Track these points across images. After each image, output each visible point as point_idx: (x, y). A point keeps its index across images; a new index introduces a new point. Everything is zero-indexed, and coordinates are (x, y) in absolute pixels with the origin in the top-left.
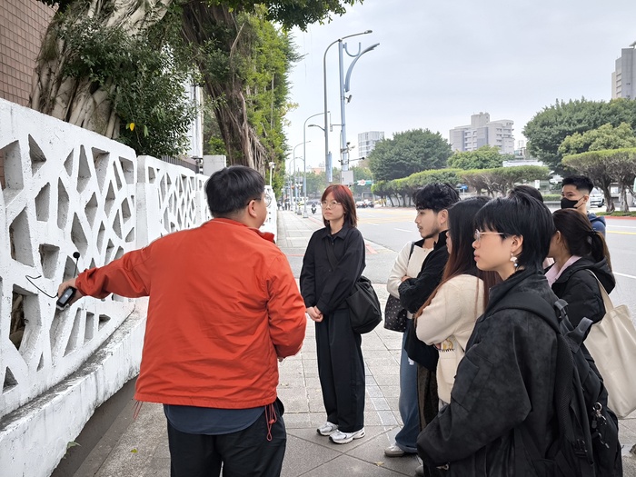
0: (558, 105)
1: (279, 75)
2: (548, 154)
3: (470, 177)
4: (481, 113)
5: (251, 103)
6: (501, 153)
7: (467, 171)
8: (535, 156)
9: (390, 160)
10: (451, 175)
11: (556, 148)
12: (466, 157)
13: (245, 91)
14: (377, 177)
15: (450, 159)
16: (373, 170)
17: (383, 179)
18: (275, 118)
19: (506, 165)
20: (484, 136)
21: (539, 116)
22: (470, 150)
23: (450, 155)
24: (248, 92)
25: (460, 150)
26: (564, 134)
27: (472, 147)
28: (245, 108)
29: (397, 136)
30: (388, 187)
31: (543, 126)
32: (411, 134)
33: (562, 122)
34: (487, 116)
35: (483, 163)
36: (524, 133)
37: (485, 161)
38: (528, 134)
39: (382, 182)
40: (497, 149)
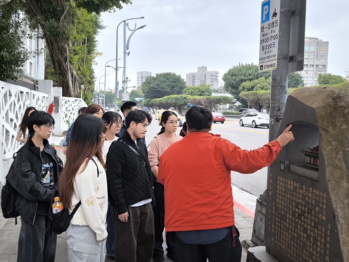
0: (240, 66)
1: (90, 36)
2: (234, 91)
3: (194, 100)
4: (203, 66)
5: (72, 51)
6: (211, 88)
7: (193, 97)
8: (228, 91)
9: (153, 88)
10: (185, 98)
11: (238, 88)
12: (193, 89)
13: (69, 44)
14: (146, 97)
15: (185, 89)
16: (144, 92)
17: (149, 98)
18: (87, 60)
19: (213, 95)
20: (204, 79)
21: (230, 71)
22: (196, 86)
23: (185, 88)
24: (71, 45)
25: (191, 85)
26: (242, 81)
27: (197, 84)
28: (68, 54)
29: (157, 75)
30: (152, 102)
31: (232, 76)
32: (165, 75)
33: (241, 75)
34: (206, 68)
35: (202, 93)
36: (223, 79)
37: (203, 92)
38: (224, 79)
39: (149, 99)
40: (209, 86)
